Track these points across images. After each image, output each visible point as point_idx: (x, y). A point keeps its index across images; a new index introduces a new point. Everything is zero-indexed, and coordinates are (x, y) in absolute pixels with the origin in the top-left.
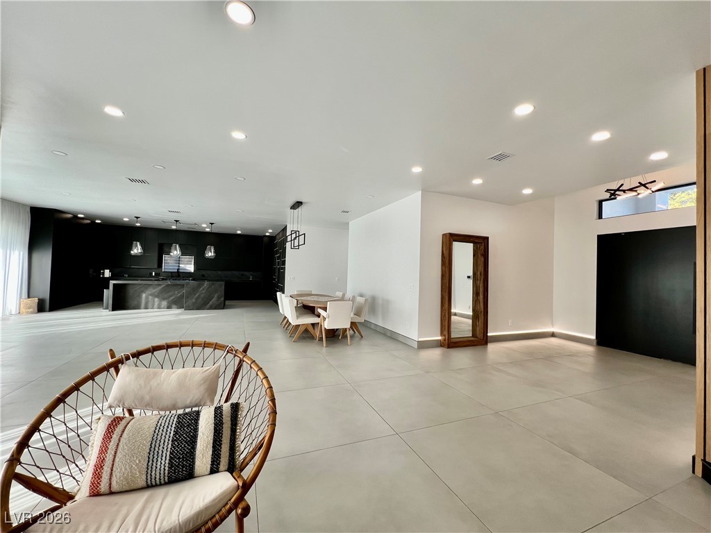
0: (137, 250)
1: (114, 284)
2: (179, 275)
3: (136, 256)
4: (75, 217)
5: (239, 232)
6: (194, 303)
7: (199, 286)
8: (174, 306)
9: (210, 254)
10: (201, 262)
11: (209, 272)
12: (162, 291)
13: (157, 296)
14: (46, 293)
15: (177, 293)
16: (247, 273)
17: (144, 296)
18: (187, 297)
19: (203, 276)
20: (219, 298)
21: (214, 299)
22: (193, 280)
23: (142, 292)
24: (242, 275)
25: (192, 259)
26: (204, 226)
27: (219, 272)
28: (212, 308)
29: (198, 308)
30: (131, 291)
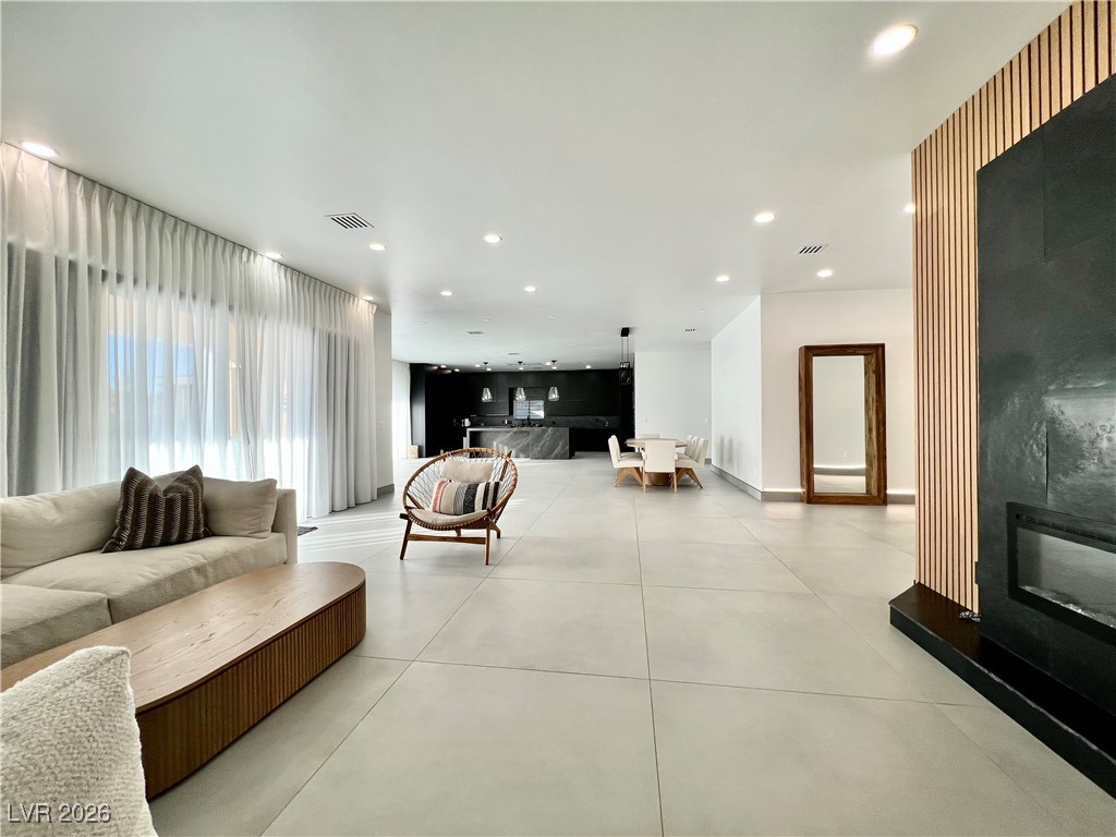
0: (487, 396)
1: (471, 432)
2: (529, 422)
3: (487, 403)
4: (440, 368)
5: (588, 367)
6: (539, 452)
7: (544, 432)
8: (522, 455)
9: (554, 396)
10: (549, 406)
11: (559, 418)
12: (512, 438)
13: (506, 444)
14: (421, 439)
15: (524, 441)
16: (602, 418)
17: (495, 443)
18: (533, 445)
19: (554, 423)
20: (564, 447)
21: (559, 447)
22: (540, 426)
23: (493, 439)
24: (597, 420)
25: (541, 403)
26: (548, 364)
27: (571, 418)
28: (557, 458)
29: (544, 458)
30: (484, 439)
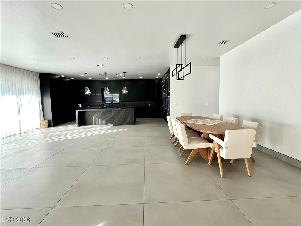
0: (88, 92)
1: (78, 112)
2: (112, 105)
3: (87, 96)
4: (61, 77)
5: (141, 78)
6: (118, 122)
7: (120, 111)
8: (109, 123)
9: (125, 91)
10: (122, 97)
11: (127, 103)
12: (103, 114)
13: (100, 118)
14: (50, 116)
15: (109, 116)
16: (147, 102)
17: (94, 117)
18: (114, 118)
19: (124, 105)
20: (131, 118)
21: (129, 119)
22: (118, 107)
23: (93, 115)
24: (145, 103)
25: (118, 96)
26: (121, 75)
27: (132, 102)
28: (127, 124)
29: (120, 125)
30: (87, 115)
